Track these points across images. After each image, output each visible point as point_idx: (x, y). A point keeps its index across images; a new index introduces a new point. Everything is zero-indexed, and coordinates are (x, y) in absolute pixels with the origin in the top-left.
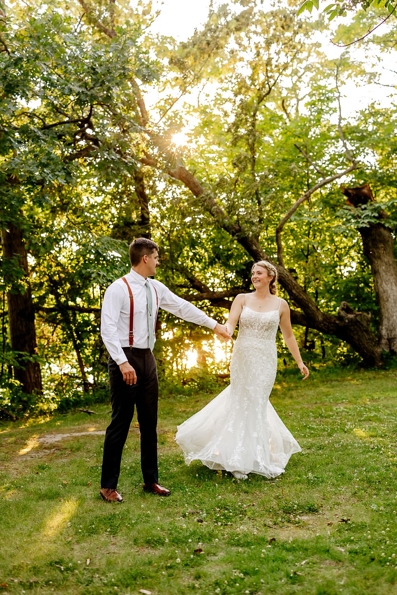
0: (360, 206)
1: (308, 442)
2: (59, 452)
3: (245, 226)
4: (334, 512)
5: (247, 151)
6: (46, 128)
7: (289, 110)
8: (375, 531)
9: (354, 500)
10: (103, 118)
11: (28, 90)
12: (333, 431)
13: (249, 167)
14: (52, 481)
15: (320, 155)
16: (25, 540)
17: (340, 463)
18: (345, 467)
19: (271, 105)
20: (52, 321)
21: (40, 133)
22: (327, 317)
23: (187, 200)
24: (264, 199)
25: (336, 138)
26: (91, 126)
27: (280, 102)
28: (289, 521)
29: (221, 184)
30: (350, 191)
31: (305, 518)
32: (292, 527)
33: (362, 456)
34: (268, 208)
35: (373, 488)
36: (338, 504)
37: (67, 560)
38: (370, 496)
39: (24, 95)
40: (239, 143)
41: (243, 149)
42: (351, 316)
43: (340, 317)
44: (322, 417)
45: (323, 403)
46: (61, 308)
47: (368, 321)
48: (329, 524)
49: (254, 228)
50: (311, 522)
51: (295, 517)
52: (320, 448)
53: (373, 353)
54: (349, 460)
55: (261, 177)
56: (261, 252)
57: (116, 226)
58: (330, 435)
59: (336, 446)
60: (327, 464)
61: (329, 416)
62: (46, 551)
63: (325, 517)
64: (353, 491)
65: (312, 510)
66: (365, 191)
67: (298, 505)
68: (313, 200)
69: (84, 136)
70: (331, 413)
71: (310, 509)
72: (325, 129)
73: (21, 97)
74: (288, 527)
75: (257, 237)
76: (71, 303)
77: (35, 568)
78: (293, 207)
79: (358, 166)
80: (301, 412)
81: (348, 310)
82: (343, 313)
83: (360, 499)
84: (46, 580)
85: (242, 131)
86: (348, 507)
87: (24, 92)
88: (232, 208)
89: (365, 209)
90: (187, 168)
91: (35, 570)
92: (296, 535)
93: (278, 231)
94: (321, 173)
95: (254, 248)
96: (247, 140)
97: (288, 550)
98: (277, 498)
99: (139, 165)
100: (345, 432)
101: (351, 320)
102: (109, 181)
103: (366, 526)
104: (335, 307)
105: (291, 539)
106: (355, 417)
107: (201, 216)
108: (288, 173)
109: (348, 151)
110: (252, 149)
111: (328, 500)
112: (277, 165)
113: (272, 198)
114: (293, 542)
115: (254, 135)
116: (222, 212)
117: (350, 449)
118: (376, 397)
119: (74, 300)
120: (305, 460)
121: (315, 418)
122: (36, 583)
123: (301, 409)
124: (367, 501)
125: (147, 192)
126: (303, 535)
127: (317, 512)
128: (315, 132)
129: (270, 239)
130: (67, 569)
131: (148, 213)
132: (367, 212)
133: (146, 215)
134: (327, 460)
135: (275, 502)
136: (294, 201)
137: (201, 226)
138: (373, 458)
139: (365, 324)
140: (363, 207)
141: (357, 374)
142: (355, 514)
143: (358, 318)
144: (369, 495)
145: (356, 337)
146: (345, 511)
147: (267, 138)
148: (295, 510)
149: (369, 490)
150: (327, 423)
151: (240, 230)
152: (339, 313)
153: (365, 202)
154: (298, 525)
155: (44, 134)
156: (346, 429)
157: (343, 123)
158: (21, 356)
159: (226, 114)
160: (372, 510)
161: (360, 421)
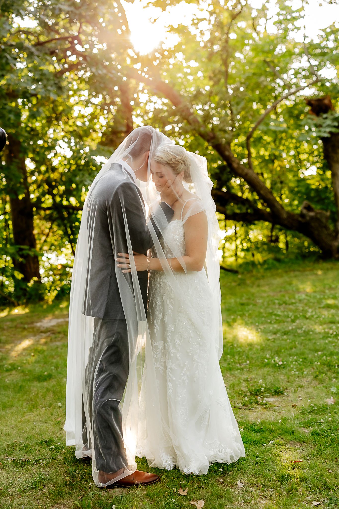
0: (322, 116)
1: (274, 328)
2: (53, 336)
3: (219, 134)
4: (298, 394)
5: (221, 65)
6: (39, 44)
7: (258, 28)
8: (336, 413)
9: (315, 383)
10: (91, 35)
11: (23, 10)
12: (296, 318)
13: (222, 81)
14: (45, 363)
15: (285, 70)
16: (19, 420)
17: (302, 347)
18: (307, 351)
19: (242, 24)
20: (49, 218)
21: (33, 50)
22: (290, 215)
23: (167, 111)
24: (237, 110)
25: (300, 54)
26: (80, 43)
27: (250, 22)
28: (257, 403)
29: (197, 96)
30: (313, 102)
31: (271, 400)
32: (259, 408)
33: (322, 342)
34: (238, 117)
35: (333, 371)
36: (301, 387)
37: (56, 439)
38: (330, 379)
39: (18, 14)
40: (213, 58)
41: (218, 65)
42: (312, 214)
43: (302, 215)
44: (286, 304)
45: (286, 291)
46: (57, 207)
47: (327, 218)
48: (293, 406)
49: (227, 136)
50: (276, 404)
51: (262, 399)
52: (285, 333)
53: (331, 246)
54: (310, 345)
55: (234, 90)
56: (233, 157)
57: (104, 134)
58: (293, 321)
59: (299, 331)
60: (291, 348)
61: (292, 304)
62: (37, 431)
63: (289, 399)
64: (315, 375)
65: (278, 393)
66: (326, 102)
67: (265, 388)
68: (279, 110)
69: (74, 52)
70: (293, 301)
71: (276, 391)
72: (290, 46)
73: (16, 16)
74: (256, 408)
75: (229, 143)
76: (65, 203)
77: (26, 447)
78: (261, 117)
79: (320, 79)
80: (267, 299)
81: (309, 208)
82: (305, 211)
83: (321, 382)
84: (36, 458)
85: (216, 48)
86: (310, 390)
87: (18, 11)
88: (207, 117)
89: (326, 118)
90: (167, 81)
91: (27, 449)
92: (263, 417)
93: (248, 138)
94: (287, 86)
95: (227, 153)
96: (221, 55)
97: (256, 431)
98: (246, 381)
99: (125, 79)
100: (307, 319)
101: (312, 218)
102: (98, 93)
103: (327, 409)
104: (298, 206)
105: (259, 421)
106: (315, 305)
107: (180, 125)
108: (258, 85)
109: (311, 66)
110: (226, 63)
111: (292, 382)
112: (248, 78)
113: (243, 109)
114: (261, 424)
115: (227, 51)
116: (198, 122)
117: (311, 335)
118: (333, 286)
119: (68, 200)
120: (271, 345)
121: (280, 305)
122: (28, 461)
123: (268, 296)
124: (327, 384)
125: (132, 103)
126: (269, 416)
127: (283, 394)
128: (281, 49)
129: (241, 145)
130: (57, 448)
131: (132, 122)
132: (329, 122)
133: (130, 124)
134: (291, 345)
135: (244, 384)
136: (263, 112)
137: (180, 134)
138: (332, 343)
139: (324, 220)
140: (325, 116)
141: (316, 265)
142: (317, 396)
143: (319, 216)
144: (329, 377)
145: (316, 232)
146: (307, 393)
147: (237, 55)
148: (262, 392)
149: (329, 373)
150: (291, 310)
151: (214, 137)
152: (301, 211)
153: (326, 111)
154: (266, 407)
155: (38, 50)
156: (307, 316)
157: (307, 41)
158: (21, 250)
159: (202, 33)
160: (332, 393)
161: (320, 308)
